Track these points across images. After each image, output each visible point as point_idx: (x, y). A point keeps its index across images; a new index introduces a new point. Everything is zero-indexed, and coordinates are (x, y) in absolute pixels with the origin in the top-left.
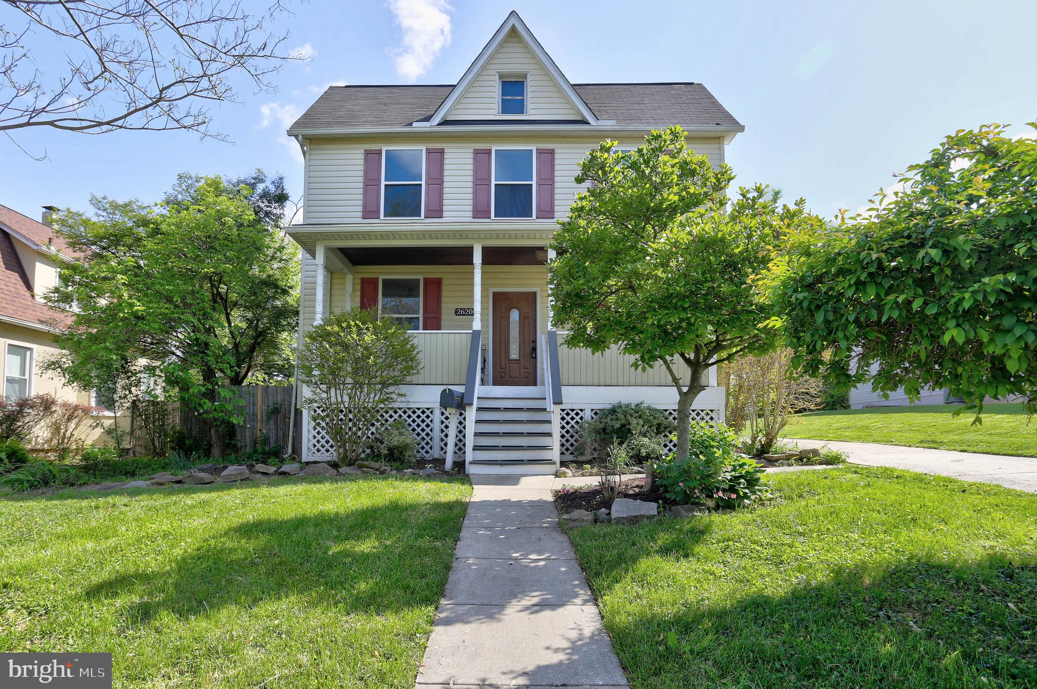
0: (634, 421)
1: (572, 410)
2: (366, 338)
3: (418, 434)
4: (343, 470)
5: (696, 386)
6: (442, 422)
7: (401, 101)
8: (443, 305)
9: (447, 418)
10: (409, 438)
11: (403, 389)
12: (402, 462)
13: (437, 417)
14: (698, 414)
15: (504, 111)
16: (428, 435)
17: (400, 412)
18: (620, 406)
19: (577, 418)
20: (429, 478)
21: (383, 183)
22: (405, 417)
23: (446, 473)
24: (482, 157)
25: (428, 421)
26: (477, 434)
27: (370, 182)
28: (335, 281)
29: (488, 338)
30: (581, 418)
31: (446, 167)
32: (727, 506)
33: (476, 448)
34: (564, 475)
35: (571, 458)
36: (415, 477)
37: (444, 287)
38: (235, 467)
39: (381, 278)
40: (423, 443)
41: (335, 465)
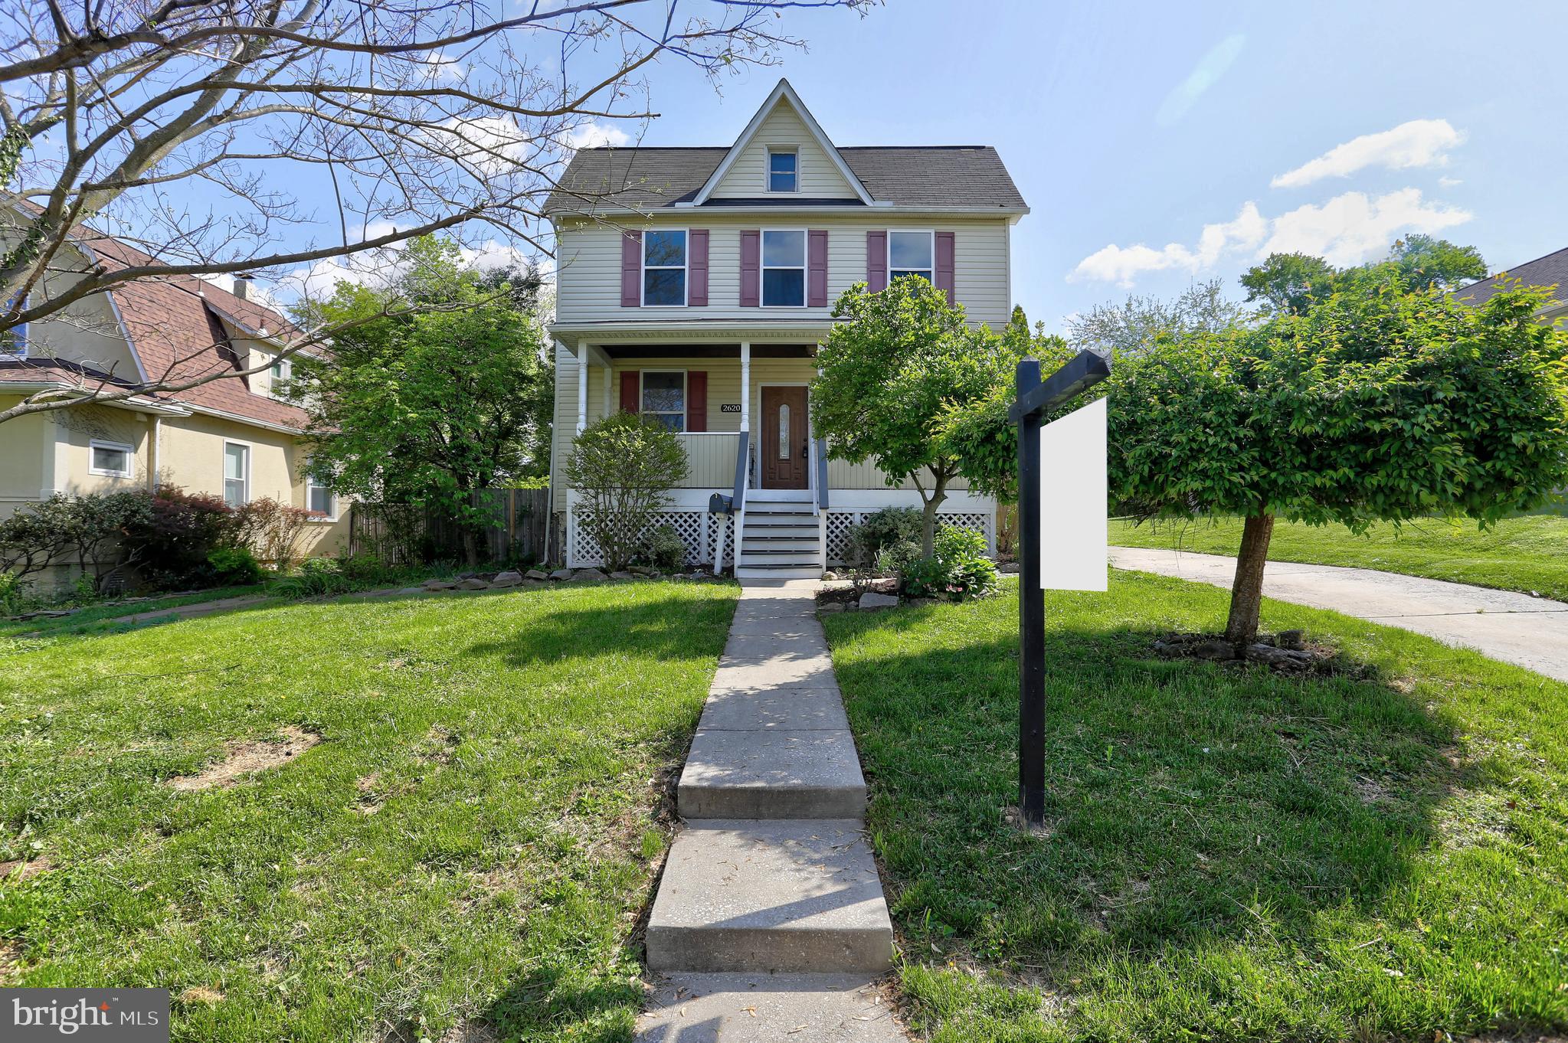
0: (902, 526)
1: (842, 514)
2: (637, 444)
3: (685, 540)
4: (614, 575)
5: (939, 496)
6: (710, 527)
7: (661, 171)
8: (709, 401)
9: (714, 523)
10: (678, 544)
11: (671, 493)
12: (671, 567)
13: (704, 521)
14: (969, 519)
15: (774, 187)
16: (695, 540)
17: (667, 517)
18: (889, 510)
19: (847, 522)
20: (699, 581)
21: (644, 268)
22: (672, 521)
23: (716, 577)
24: (749, 240)
25: (695, 526)
26: (745, 539)
27: (629, 267)
28: (592, 375)
29: (756, 437)
30: (851, 523)
31: (711, 250)
32: (957, 599)
33: (744, 553)
34: (830, 578)
35: (841, 563)
36: (686, 580)
37: (710, 382)
38: (506, 573)
39: (642, 371)
40: (690, 549)
41: (604, 571)
